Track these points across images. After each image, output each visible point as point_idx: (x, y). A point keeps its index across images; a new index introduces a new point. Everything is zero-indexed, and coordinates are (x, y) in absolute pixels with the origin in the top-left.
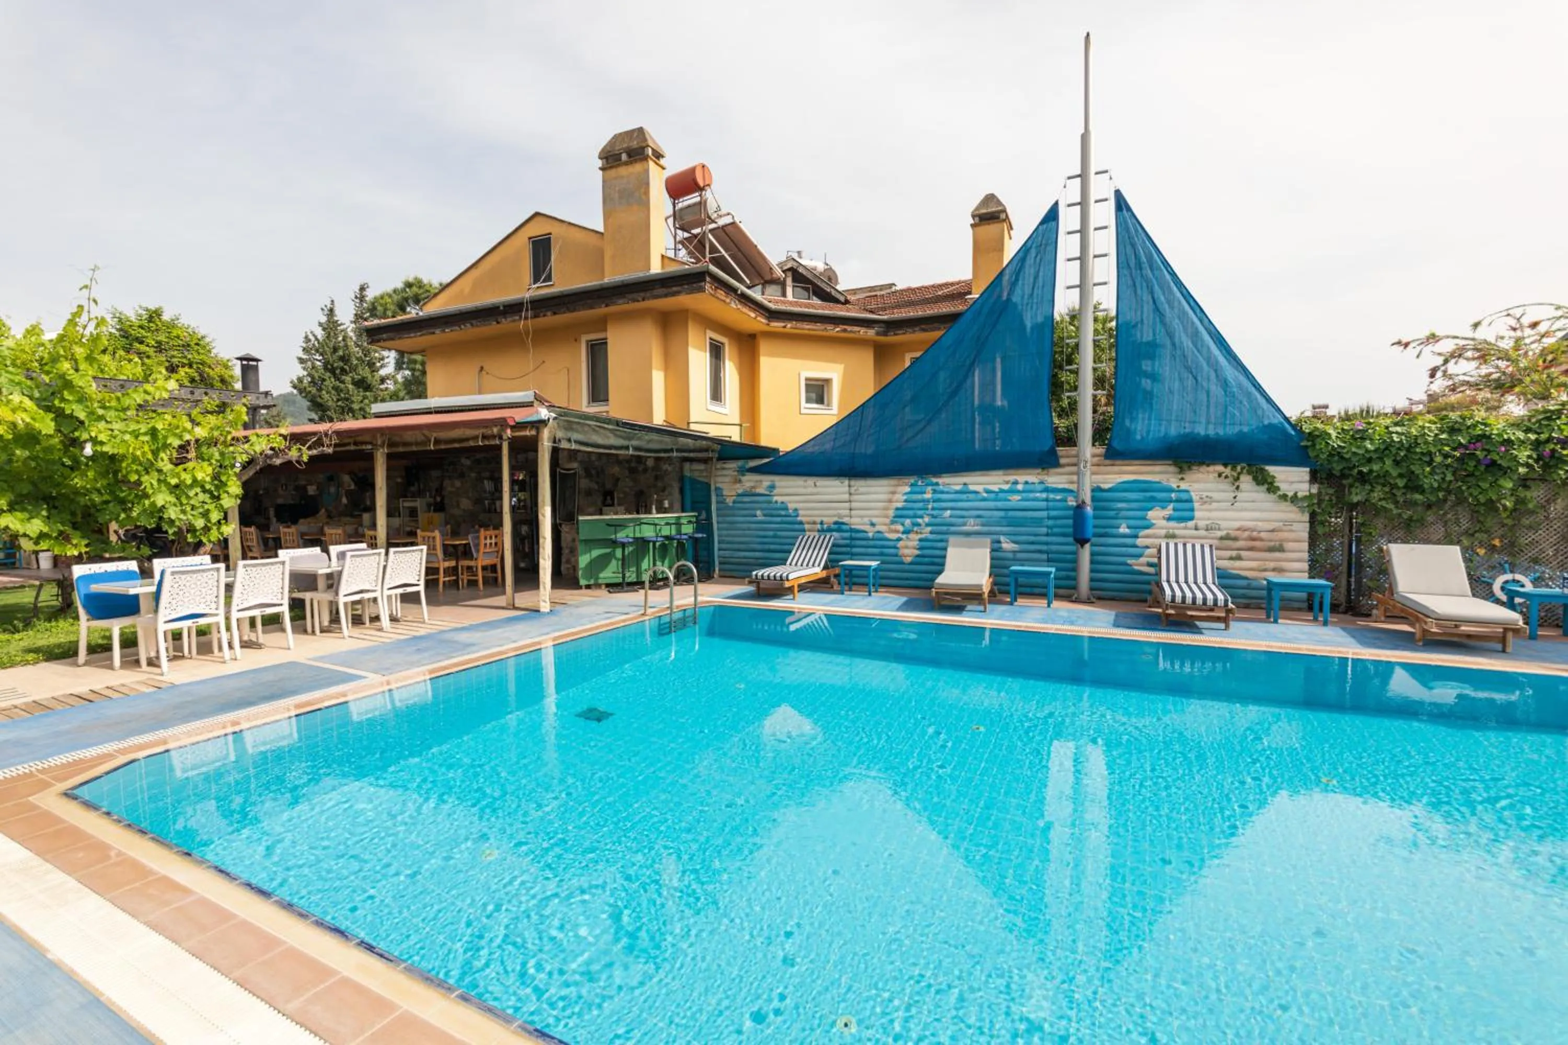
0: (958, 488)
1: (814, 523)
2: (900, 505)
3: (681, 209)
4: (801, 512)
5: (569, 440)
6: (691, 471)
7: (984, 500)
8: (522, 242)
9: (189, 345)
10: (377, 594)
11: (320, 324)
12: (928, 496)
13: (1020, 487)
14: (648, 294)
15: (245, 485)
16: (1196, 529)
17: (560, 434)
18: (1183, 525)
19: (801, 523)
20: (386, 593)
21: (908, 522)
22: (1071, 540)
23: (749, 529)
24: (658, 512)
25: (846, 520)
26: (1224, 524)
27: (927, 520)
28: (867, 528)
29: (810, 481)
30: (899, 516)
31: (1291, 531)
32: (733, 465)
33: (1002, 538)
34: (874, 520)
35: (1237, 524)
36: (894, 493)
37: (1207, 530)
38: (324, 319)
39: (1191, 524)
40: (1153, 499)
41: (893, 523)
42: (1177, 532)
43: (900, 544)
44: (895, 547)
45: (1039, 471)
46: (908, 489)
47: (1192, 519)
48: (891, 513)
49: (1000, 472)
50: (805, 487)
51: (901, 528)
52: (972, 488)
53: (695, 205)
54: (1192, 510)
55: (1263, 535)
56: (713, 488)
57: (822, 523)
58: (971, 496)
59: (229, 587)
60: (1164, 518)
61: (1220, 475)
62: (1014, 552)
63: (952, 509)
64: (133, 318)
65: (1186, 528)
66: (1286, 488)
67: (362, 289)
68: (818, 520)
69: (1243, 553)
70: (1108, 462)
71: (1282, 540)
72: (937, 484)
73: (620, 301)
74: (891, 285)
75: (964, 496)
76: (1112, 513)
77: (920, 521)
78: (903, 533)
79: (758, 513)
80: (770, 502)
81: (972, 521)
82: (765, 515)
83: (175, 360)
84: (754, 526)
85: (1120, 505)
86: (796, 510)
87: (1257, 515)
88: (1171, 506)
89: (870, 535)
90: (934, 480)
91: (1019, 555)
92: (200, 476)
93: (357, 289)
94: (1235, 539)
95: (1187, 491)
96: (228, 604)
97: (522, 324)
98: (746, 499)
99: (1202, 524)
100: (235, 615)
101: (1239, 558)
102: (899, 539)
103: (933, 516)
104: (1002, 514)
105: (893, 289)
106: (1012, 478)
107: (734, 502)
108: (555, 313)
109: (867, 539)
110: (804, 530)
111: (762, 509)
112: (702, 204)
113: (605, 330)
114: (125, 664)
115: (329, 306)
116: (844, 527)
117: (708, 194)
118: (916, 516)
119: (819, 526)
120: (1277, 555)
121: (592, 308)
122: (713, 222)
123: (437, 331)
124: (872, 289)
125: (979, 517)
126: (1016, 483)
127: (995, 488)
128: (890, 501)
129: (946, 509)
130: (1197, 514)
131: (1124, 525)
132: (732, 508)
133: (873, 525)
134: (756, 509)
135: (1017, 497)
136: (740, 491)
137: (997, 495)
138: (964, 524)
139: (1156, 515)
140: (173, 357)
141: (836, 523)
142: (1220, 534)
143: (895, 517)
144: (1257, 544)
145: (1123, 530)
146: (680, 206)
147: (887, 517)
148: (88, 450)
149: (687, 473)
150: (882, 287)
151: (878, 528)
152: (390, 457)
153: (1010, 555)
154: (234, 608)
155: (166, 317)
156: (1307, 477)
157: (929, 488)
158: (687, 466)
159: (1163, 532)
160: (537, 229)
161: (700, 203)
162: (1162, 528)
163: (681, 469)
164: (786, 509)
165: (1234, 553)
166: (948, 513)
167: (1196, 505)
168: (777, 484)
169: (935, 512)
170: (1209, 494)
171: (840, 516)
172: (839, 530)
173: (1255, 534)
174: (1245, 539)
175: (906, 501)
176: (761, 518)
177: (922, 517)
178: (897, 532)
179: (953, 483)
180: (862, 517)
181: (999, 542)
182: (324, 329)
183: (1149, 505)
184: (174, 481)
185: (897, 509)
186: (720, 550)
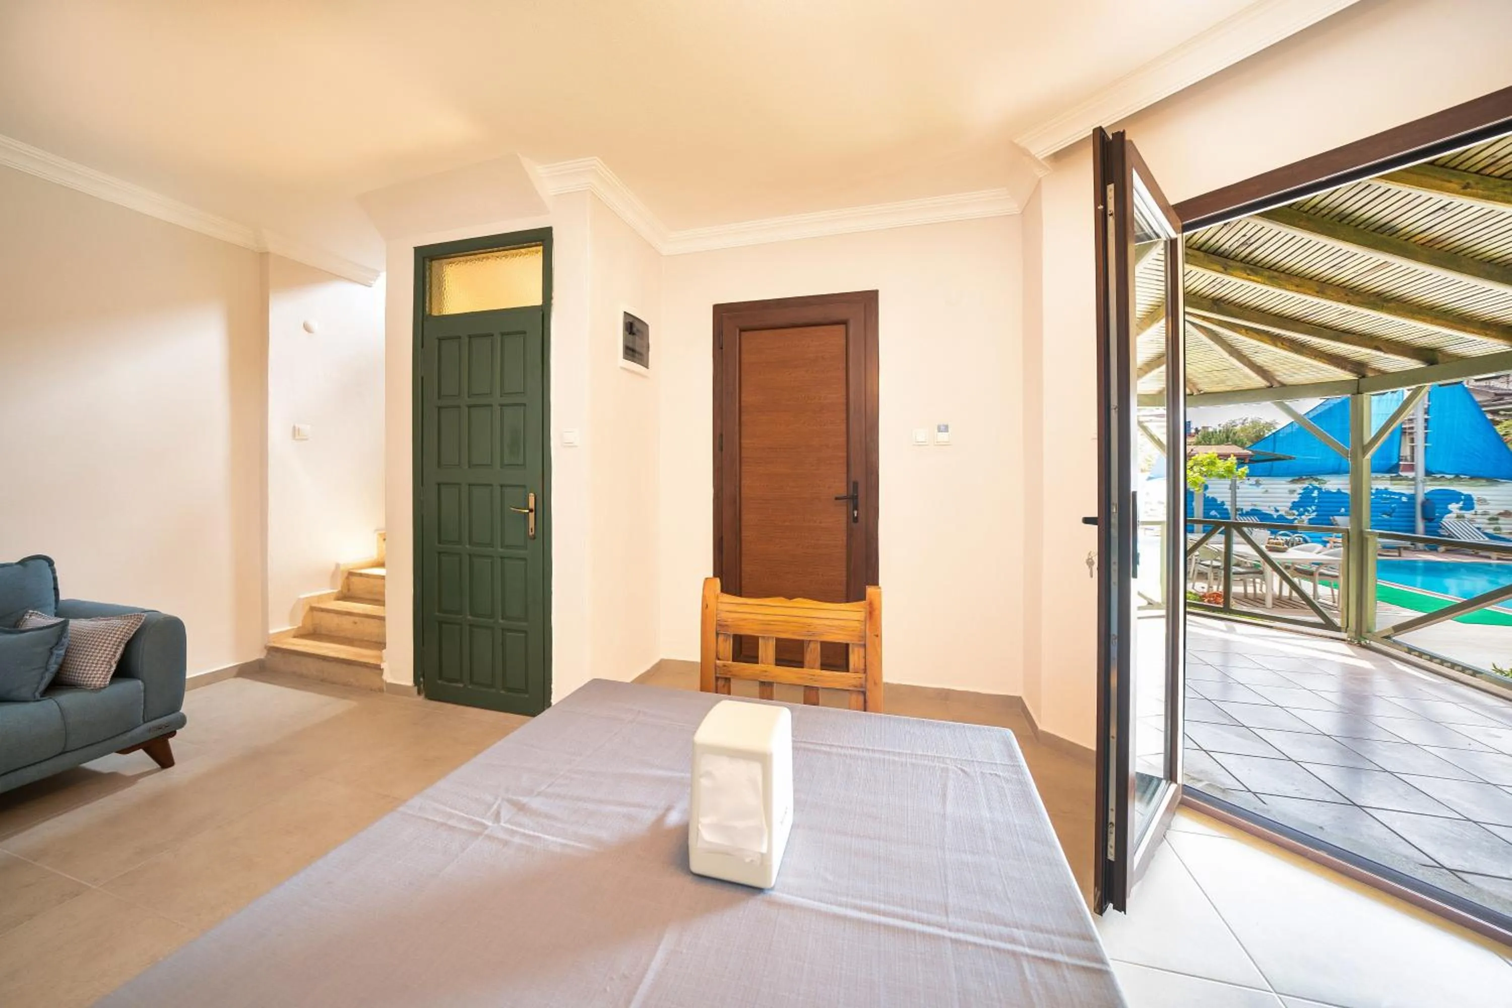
18: (1468, 512)
21: (1301, 509)
25: (1258, 507)
28: (1273, 513)
30: (1295, 506)
39: (1473, 512)
40: (1452, 499)
41: (1291, 509)
48: (1290, 503)
51: (1296, 513)
60: (1457, 508)
77: (1310, 509)
78: (1298, 515)
88: (1461, 502)
99: (1479, 511)
130: (1476, 506)
133: (1277, 511)
139: (1453, 507)
151: (1280, 513)
162: (1456, 514)
167: (1476, 501)
177: (1311, 507)
178: (1294, 515)
183: (1449, 502)
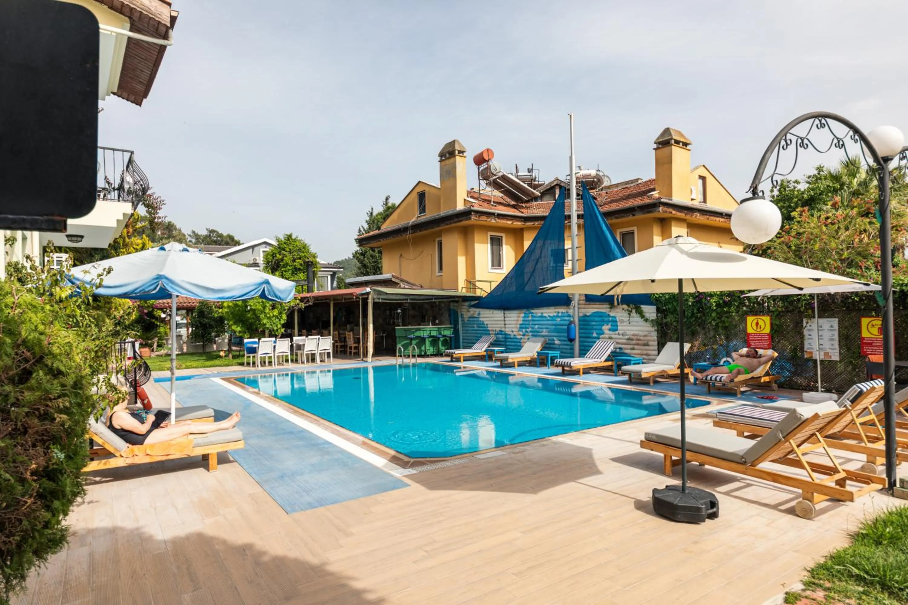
0: (539, 315)
1: (493, 331)
2: (521, 322)
3: (482, 171)
4: (489, 326)
5: (379, 299)
6: (454, 306)
7: (548, 320)
8: (415, 195)
9: (300, 249)
10: (316, 352)
11: (367, 221)
12: (530, 318)
13: (560, 314)
14: (452, 222)
15: (287, 316)
16: (619, 335)
17: (375, 297)
18: (614, 333)
19: (489, 331)
20: (319, 352)
21: (524, 330)
22: (566, 339)
23: (472, 333)
24: (432, 325)
25: (503, 329)
26: (628, 332)
27: (530, 329)
28: (511, 333)
29: (491, 311)
31: (651, 336)
32: (467, 304)
33: (555, 339)
34: (513, 330)
35: (632, 333)
36: (519, 317)
37: (622, 335)
38: (368, 219)
39: (617, 332)
40: (603, 321)
41: (519, 331)
42: (613, 336)
43: (522, 341)
44: (520, 342)
45: (565, 307)
46: (523, 315)
47: (617, 330)
48: (518, 326)
49: (553, 308)
50: (490, 314)
51: (522, 333)
52: (544, 315)
53: (485, 169)
54: (617, 326)
55: (641, 338)
56: (459, 314)
57: (496, 331)
58: (544, 319)
59: (275, 347)
60: (608, 329)
61: (623, 309)
62: (559, 345)
63: (538, 324)
64: (283, 240)
65: (615, 334)
66: (647, 315)
67: (387, 199)
68: (494, 329)
69: (636, 347)
70: (588, 303)
71: (648, 341)
72: (533, 313)
73: (443, 225)
74: (637, 180)
75: (541, 319)
76: (590, 327)
77: (528, 330)
78: (523, 336)
79: (475, 326)
80: (478, 321)
81: (545, 330)
82: (477, 327)
83: (295, 257)
84: (474, 332)
85: (594, 323)
86: (487, 324)
87: (639, 328)
88: (610, 324)
89: (512, 336)
90: (532, 311)
91: (561, 347)
92: (275, 314)
93: (384, 199)
94: (632, 340)
95: (615, 317)
96: (274, 351)
97: (408, 236)
98: (471, 319)
99: (621, 332)
100: (276, 355)
101: (633, 349)
102: (521, 339)
103: (532, 328)
104: (554, 327)
105: (640, 181)
106: (557, 310)
107: (468, 321)
108: (420, 231)
109: (511, 338)
110: (490, 334)
111: (476, 324)
112: (488, 168)
113: (441, 236)
114: (253, 366)
115: (371, 211)
116: (503, 333)
117: (490, 163)
118: (526, 328)
119: (494, 332)
120: (647, 347)
121: (433, 228)
122: (495, 175)
123: (381, 240)
124: (627, 183)
125: (547, 328)
126: (559, 313)
127: (551, 315)
128: (518, 321)
129: (535, 325)
130: (619, 328)
131: (594, 333)
132: (466, 324)
133: (513, 332)
134: (474, 324)
135: (559, 319)
136: (469, 316)
137: (553, 318)
138: (542, 332)
139: (605, 328)
140: (295, 255)
141: (500, 331)
142: (627, 337)
143: (520, 328)
144: (640, 342)
145: (595, 335)
146: (481, 169)
147: (517, 328)
148: (249, 308)
149: (452, 307)
150: (632, 182)
152: (334, 304)
153: (557, 346)
154: (276, 352)
155: (293, 237)
156: (655, 311)
157: (530, 315)
158: (452, 304)
159: (607, 336)
160: (420, 189)
161: (487, 167)
162: (608, 334)
163: (449, 306)
164: (484, 324)
165: (632, 346)
166: (537, 326)
167: (619, 324)
168: (481, 312)
169: (533, 326)
170: (623, 318)
171: (501, 328)
172: (501, 334)
173: (639, 337)
174: (636, 340)
175: (523, 321)
176: (476, 328)
177: (528, 328)
178: (520, 335)
179: (538, 312)
180: (509, 328)
181: (554, 340)
182: (368, 224)
183: (603, 323)
184: (268, 316)
185: (520, 324)
186: (463, 343)
